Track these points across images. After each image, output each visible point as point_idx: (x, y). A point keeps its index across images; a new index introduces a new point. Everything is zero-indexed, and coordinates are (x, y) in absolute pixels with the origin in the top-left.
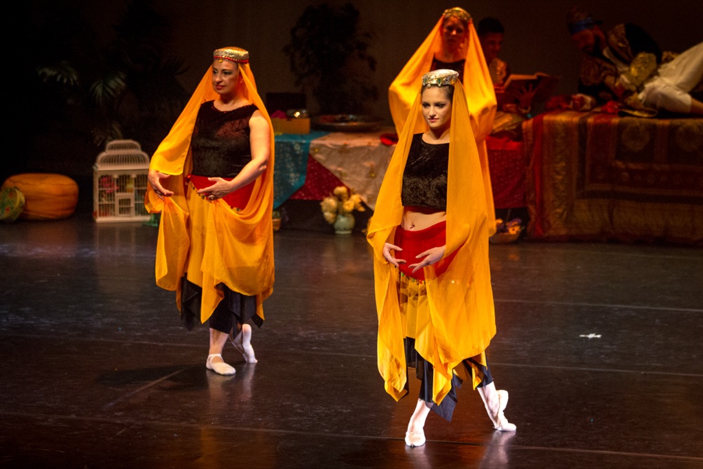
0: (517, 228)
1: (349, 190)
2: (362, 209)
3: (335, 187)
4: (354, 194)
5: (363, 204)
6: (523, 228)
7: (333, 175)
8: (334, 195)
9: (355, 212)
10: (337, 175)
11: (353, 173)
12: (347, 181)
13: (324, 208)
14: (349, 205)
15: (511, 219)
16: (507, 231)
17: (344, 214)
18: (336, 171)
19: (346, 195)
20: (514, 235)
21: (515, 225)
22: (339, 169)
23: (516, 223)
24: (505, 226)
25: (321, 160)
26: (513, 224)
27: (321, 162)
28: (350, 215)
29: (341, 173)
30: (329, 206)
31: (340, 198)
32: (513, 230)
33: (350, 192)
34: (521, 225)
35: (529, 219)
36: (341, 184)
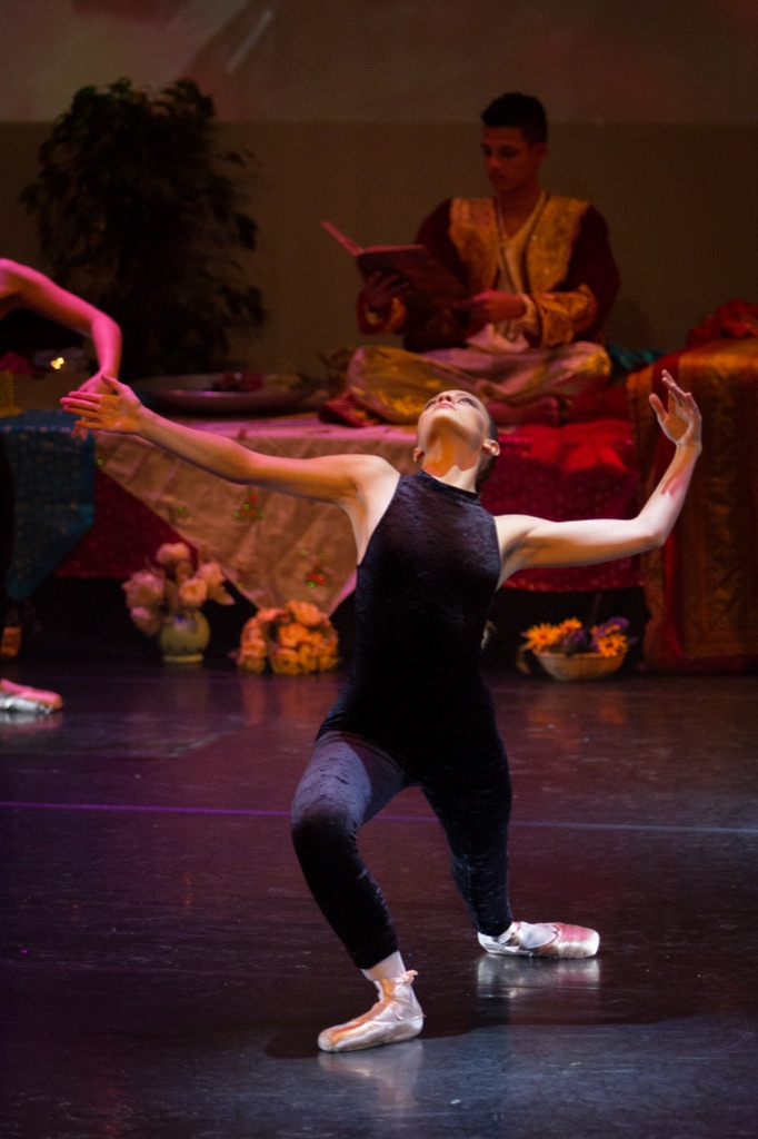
0: (618, 641)
1: (193, 551)
2: (228, 600)
3: (158, 545)
4: (206, 561)
5: (228, 586)
6: (634, 640)
7: (151, 513)
8: (156, 565)
9: (209, 608)
10: (163, 514)
11: (203, 507)
12: (185, 528)
13: (132, 597)
14: (194, 590)
15: (602, 620)
16: (595, 649)
17: (182, 612)
18: (159, 504)
19: (185, 566)
20: (611, 657)
21: (614, 633)
22: (169, 499)
23: (616, 627)
24: (589, 637)
25: (122, 476)
26: (608, 631)
27: (122, 482)
28: (198, 615)
29: (171, 509)
30: (144, 591)
31: (170, 572)
32: (610, 645)
33: (195, 559)
34: (626, 632)
35: (647, 616)
36: (175, 539)
